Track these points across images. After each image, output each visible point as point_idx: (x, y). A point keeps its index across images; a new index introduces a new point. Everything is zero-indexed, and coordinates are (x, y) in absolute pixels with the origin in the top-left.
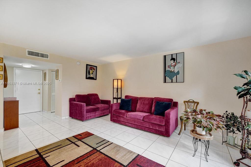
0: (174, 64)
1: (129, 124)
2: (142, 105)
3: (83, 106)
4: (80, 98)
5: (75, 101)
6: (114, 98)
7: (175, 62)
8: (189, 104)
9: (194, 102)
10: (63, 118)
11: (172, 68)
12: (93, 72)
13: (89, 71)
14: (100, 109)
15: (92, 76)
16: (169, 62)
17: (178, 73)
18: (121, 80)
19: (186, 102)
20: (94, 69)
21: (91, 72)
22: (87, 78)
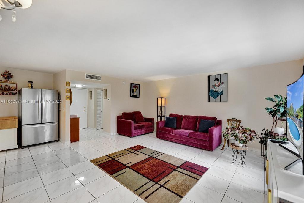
0: (218, 84)
1: (175, 140)
2: (187, 123)
3: (132, 123)
4: (126, 115)
5: (122, 119)
6: (158, 116)
7: (219, 82)
8: (233, 122)
9: (236, 120)
10: (112, 134)
11: (216, 88)
12: (137, 90)
13: (133, 89)
14: (145, 127)
15: (135, 94)
16: (213, 82)
17: (222, 93)
18: (165, 98)
19: (230, 120)
20: (137, 88)
21: (134, 90)
22: (131, 97)
